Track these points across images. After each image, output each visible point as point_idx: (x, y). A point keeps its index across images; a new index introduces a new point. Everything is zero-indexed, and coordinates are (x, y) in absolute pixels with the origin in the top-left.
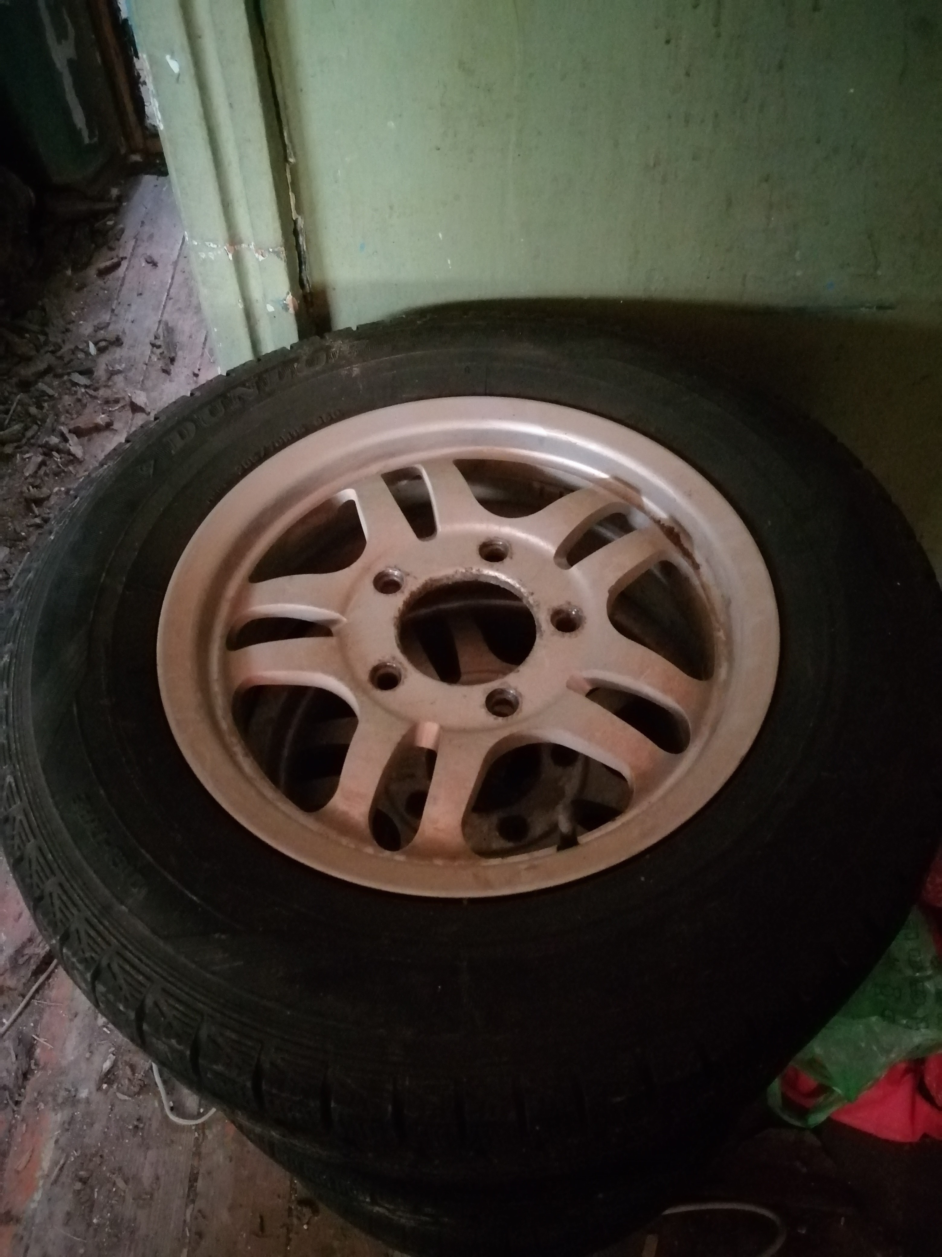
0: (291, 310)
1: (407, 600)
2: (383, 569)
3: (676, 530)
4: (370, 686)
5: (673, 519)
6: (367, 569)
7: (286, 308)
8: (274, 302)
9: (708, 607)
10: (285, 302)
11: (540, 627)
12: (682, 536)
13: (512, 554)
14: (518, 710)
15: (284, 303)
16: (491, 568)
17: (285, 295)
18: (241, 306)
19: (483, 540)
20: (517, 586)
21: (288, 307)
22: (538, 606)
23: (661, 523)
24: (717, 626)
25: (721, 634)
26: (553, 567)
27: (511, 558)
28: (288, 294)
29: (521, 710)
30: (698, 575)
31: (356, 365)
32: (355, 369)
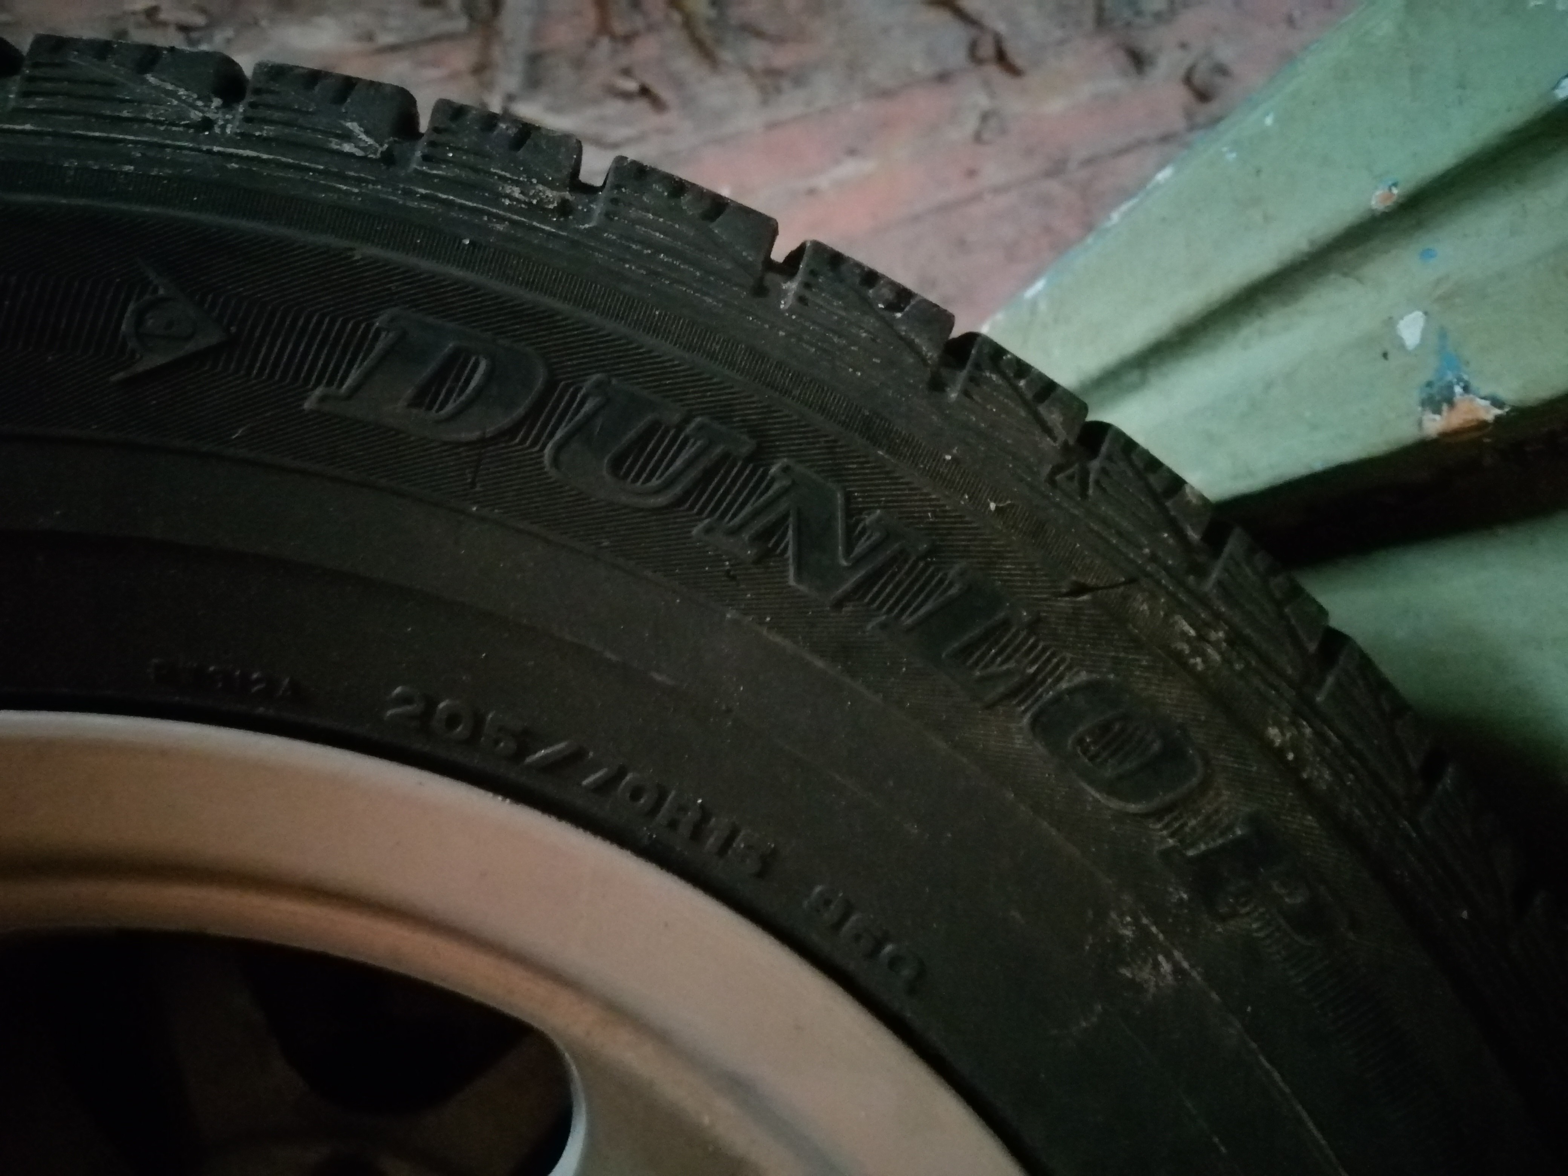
31: (1185, 965)
32: (1166, 967)
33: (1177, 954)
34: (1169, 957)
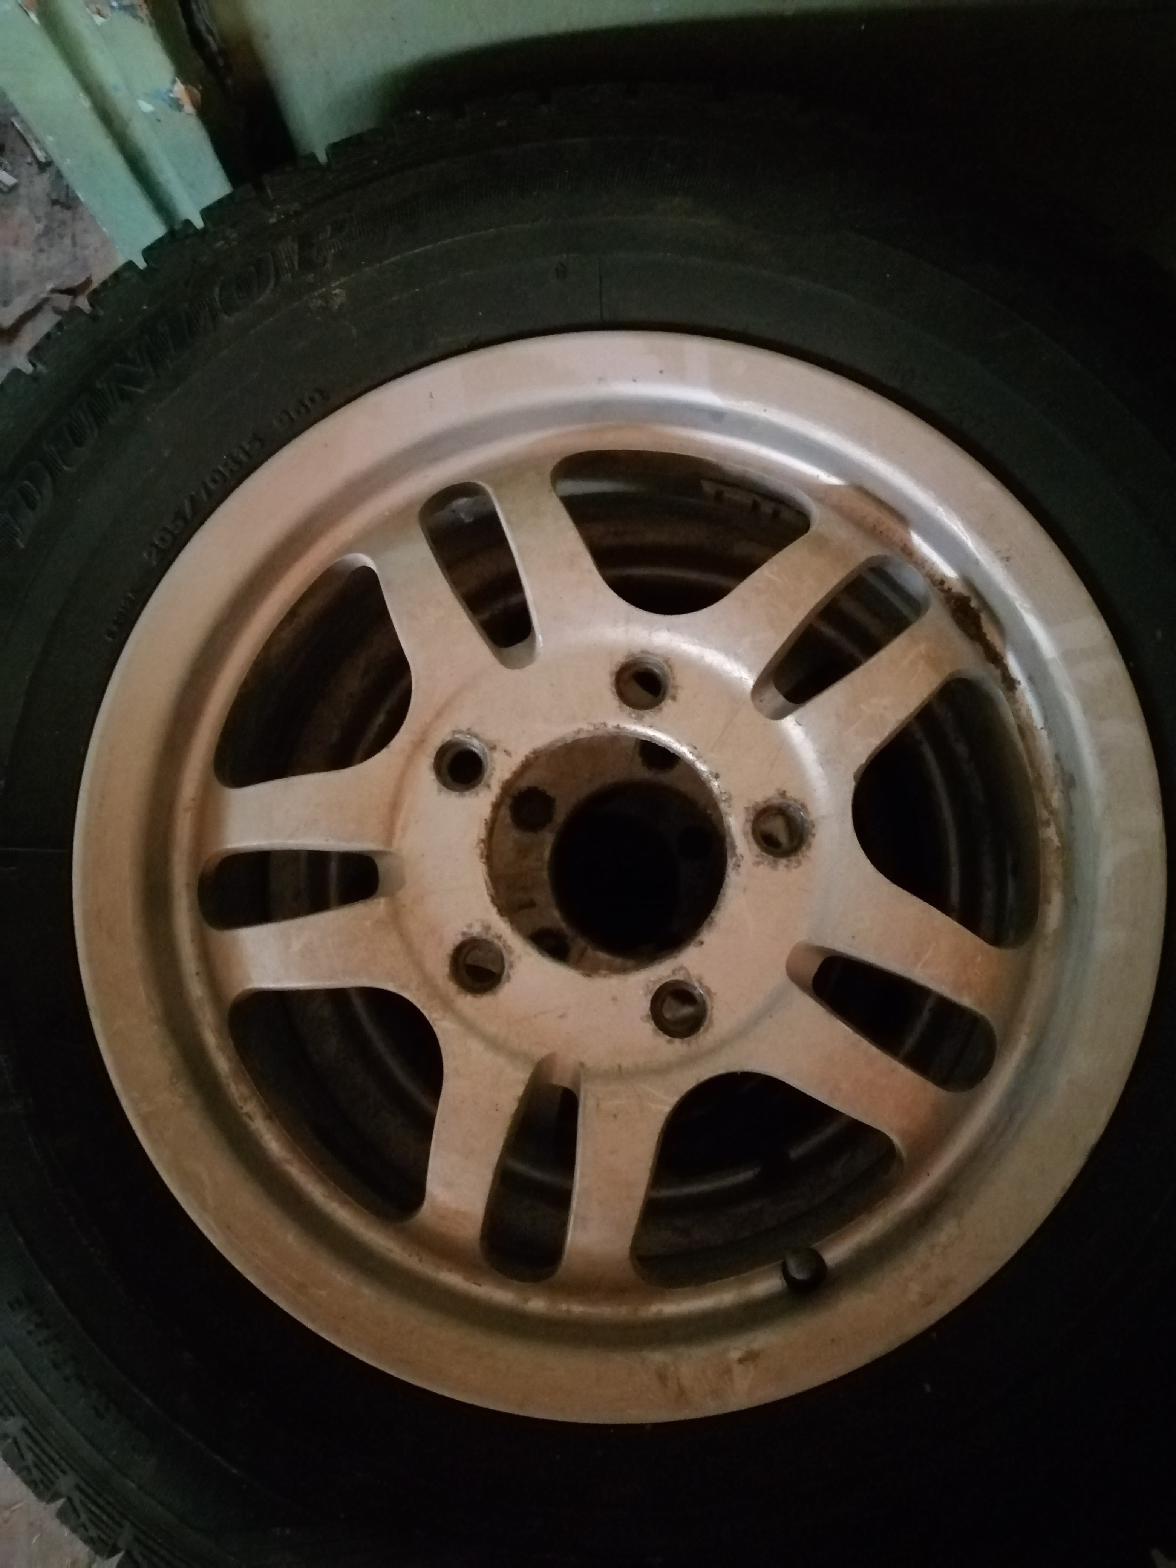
0: (189, 108)
1: (496, 799)
2: (448, 738)
3: (974, 604)
4: (451, 988)
5: (967, 581)
6: (419, 744)
7: (177, 105)
8: (151, 97)
9: (1031, 776)
10: (172, 95)
11: (734, 848)
12: (984, 617)
13: (676, 687)
14: (706, 1023)
15: (171, 99)
16: (640, 720)
17: (168, 85)
18: (85, 103)
19: (620, 659)
20: (690, 757)
21: (180, 103)
22: (729, 800)
23: (946, 586)
24: (1044, 814)
25: (1050, 833)
26: (750, 716)
27: (674, 698)
28: (174, 82)
29: (711, 1023)
30: (1013, 700)
31: (338, 283)
32: (337, 291)
33: (333, 285)
34: (335, 289)
